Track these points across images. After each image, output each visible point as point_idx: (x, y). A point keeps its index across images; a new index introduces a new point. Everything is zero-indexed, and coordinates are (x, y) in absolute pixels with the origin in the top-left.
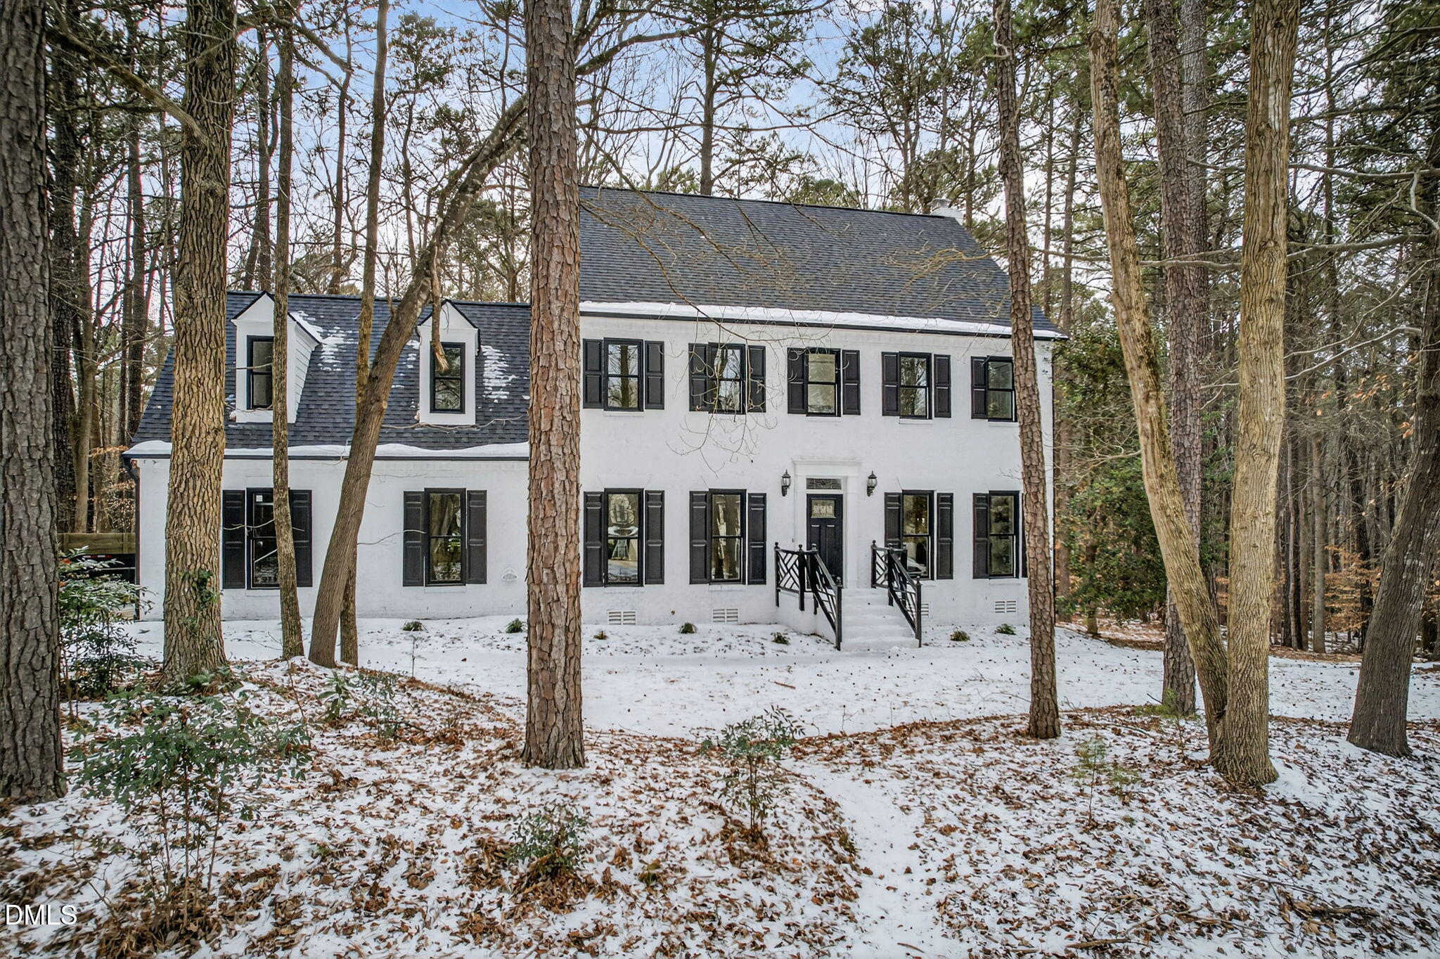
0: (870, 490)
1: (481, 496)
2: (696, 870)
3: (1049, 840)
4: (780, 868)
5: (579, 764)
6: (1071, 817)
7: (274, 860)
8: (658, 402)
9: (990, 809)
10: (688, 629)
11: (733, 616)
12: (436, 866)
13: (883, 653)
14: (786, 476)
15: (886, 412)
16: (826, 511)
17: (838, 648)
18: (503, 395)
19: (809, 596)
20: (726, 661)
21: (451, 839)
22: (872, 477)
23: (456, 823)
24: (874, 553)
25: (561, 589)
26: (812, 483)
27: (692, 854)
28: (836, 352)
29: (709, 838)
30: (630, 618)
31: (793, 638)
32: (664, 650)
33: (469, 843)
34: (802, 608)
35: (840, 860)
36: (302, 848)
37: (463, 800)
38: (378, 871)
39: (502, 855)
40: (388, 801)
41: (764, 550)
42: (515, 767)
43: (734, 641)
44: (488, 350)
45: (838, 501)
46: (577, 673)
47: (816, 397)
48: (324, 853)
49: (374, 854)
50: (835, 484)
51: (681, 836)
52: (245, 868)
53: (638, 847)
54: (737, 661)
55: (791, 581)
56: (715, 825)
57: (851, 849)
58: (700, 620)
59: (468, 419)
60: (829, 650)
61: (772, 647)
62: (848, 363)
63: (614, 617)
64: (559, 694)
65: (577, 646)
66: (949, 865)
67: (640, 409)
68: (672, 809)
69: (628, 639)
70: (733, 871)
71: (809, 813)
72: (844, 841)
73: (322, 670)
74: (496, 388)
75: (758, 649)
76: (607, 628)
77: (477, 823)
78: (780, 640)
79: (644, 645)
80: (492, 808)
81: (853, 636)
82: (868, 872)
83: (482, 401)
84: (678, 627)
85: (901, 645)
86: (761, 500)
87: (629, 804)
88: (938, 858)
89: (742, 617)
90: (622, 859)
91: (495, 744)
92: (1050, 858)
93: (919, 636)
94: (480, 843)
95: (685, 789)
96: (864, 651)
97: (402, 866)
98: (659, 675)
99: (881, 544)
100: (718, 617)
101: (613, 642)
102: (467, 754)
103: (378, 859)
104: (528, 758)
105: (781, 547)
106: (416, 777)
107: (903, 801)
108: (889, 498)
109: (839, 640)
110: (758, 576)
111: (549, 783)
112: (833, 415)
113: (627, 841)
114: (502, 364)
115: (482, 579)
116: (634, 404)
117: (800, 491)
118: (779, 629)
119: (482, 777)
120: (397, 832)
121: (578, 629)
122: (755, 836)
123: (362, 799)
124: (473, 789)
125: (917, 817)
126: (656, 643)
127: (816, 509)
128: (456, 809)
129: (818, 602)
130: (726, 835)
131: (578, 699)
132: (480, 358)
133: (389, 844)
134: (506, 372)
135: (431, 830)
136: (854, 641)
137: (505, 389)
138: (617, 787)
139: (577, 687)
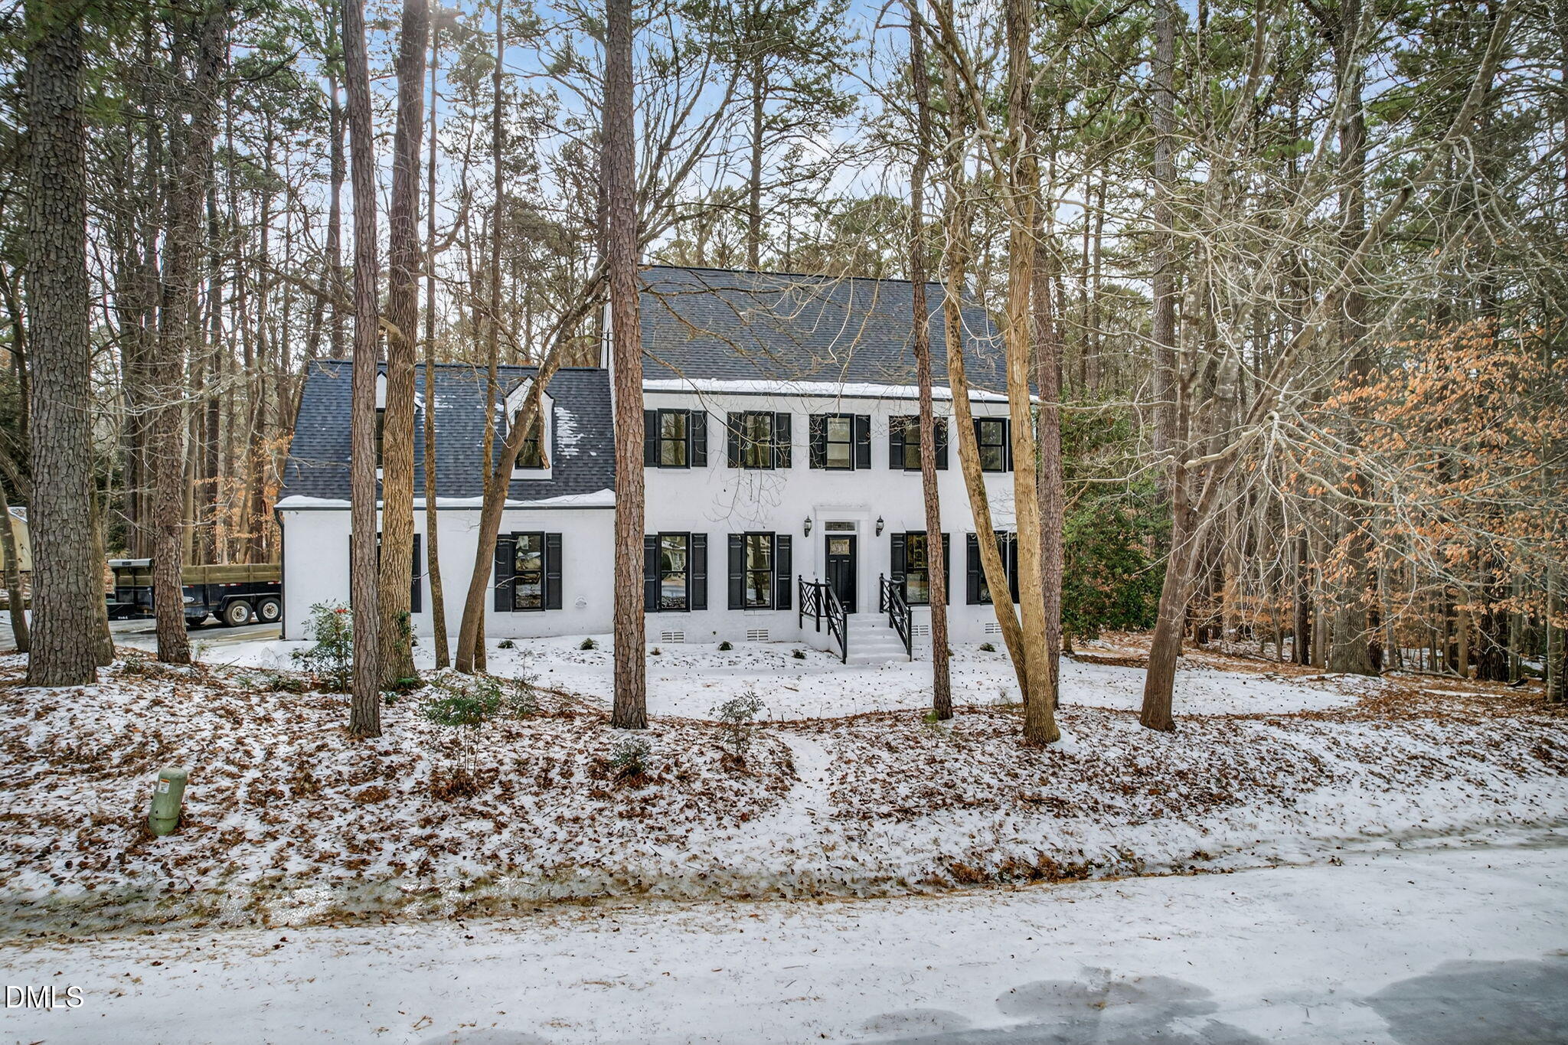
0: (878, 531)
1: (558, 537)
2: (705, 774)
3: (904, 768)
4: (749, 775)
5: (644, 727)
6: (922, 757)
7: (495, 765)
8: (702, 461)
9: (880, 753)
10: (725, 647)
11: (764, 636)
12: (574, 770)
13: (880, 665)
14: (808, 521)
15: (893, 465)
16: (843, 549)
17: (844, 662)
18: (574, 451)
19: (824, 621)
20: (752, 672)
21: (580, 759)
22: (880, 521)
23: (581, 752)
24: (882, 583)
25: (634, 626)
26: (830, 526)
27: (705, 768)
28: (851, 416)
29: (713, 761)
30: (680, 637)
31: (809, 654)
32: (706, 664)
33: (590, 759)
34: (818, 629)
35: (785, 774)
36: (506, 760)
37: (582, 742)
38: (546, 771)
39: (606, 766)
40: (541, 744)
41: (790, 582)
42: (608, 728)
43: (761, 656)
44: (561, 411)
45: (853, 540)
46: (643, 675)
47: (834, 453)
48: (518, 763)
49: (542, 763)
50: (850, 526)
51: (700, 760)
52: (484, 768)
53: (676, 764)
54: (761, 672)
55: (809, 608)
56: (718, 755)
57: (793, 770)
58: (736, 640)
59: (546, 474)
60: (836, 663)
61: (791, 661)
62: (861, 426)
63: (667, 637)
64: (633, 686)
65: (643, 659)
66: (844, 777)
67: (687, 466)
68: (695, 749)
69: (676, 655)
70: (724, 776)
71: (772, 752)
72: (790, 765)
73: (466, 677)
74: (567, 446)
75: (779, 662)
76: (660, 646)
77: (591, 751)
78: (799, 655)
79: (689, 659)
80: (598, 746)
81: (856, 652)
82: (799, 780)
83: (558, 458)
84: (717, 645)
85: (895, 659)
86: (789, 539)
87: (673, 746)
88: (839, 774)
89: (771, 636)
90: (668, 769)
91: (593, 718)
92: (901, 776)
93: (909, 653)
94: (595, 760)
95: (706, 739)
96: (865, 664)
97: (557, 770)
98: (700, 682)
99: (888, 577)
100: (752, 637)
101: (666, 657)
102: (578, 722)
103: (545, 766)
104: (615, 724)
105: (804, 579)
106: (554, 733)
107: (830, 748)
108: (895, 537)
109: (845, 656)
110: (785, 603)
111: (628, 735)
112: (848, 469)
113: (671, 761)
114: (572, 424)
115: (558, 605)
116: (683, 463)
117: (820, 532)
118: (800, 648)
119: (590, 733)
120: (551, 755)
121: (644, 649)
122: (739, 761)
123: (527, 742)
124: (586, 738)
125: (834, 757)
126: (698, 657)
127: (833, 548)
128: (580, 745)
129: (831, 626)
130: (723, 760)
131: (644, 690)
132: (555, 419)
133: (549, 760)
134: (576, 431)
135: (569, 755)
136: (856, 656)
137: (576, 446)
138: (665, 739)
139: (643, 682)
